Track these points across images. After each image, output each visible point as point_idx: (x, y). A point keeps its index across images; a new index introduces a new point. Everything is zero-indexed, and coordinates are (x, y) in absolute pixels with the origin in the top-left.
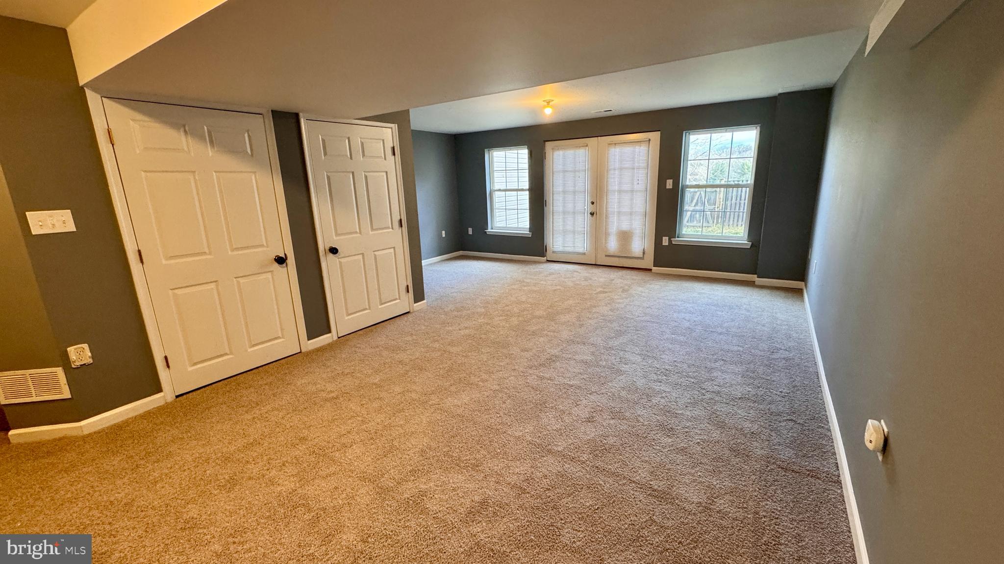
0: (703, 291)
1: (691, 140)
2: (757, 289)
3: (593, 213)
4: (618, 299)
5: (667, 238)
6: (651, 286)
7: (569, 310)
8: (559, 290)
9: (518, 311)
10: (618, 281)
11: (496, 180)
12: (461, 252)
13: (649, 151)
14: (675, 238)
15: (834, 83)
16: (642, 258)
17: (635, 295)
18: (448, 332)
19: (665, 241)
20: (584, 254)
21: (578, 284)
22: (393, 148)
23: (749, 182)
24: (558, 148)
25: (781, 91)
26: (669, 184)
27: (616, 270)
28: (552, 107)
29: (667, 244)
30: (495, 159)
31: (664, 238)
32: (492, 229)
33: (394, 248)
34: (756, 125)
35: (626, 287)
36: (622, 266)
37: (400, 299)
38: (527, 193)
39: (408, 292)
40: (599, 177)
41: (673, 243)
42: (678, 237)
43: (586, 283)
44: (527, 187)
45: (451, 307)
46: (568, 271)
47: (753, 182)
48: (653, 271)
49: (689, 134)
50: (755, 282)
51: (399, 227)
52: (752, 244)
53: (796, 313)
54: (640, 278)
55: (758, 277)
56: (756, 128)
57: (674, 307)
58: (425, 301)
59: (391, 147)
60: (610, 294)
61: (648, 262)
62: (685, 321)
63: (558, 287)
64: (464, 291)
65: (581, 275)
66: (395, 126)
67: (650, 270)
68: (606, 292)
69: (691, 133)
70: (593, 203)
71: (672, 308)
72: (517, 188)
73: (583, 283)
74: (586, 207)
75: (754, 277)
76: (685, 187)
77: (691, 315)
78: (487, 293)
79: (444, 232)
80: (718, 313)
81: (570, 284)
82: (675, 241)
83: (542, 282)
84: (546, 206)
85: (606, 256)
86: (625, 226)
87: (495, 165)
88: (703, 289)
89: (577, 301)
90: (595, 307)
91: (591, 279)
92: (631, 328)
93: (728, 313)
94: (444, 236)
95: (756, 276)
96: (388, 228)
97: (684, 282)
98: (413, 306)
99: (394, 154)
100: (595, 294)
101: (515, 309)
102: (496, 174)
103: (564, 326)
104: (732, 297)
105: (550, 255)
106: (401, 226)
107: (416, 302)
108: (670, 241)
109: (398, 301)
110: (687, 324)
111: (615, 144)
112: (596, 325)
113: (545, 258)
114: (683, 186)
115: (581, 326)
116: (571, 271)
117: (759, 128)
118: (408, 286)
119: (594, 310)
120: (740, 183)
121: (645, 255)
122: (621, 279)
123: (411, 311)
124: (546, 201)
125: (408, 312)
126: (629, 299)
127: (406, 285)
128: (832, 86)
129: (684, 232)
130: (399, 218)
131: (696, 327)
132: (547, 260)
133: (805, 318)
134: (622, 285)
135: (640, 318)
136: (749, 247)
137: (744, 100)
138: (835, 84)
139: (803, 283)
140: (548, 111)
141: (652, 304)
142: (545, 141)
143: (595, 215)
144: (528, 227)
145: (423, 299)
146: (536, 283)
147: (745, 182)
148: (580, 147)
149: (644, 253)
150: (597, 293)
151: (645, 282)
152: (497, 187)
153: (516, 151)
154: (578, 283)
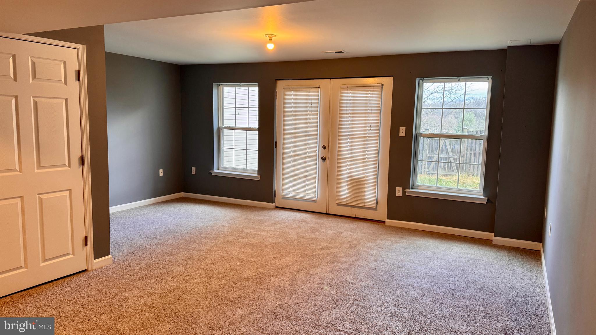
0: (438, 250)
1: (425, 88)
2: (495, 250)
3: (325, 158)
4: (342, 257)
5: (401, 188)
6: (382, 242)
7: (282, 270)
8: (279, 244)
9: (223, 271)
10: (347, 234)
11: (225, 117)
12: (182, 193)
13: (382, 96)
14: (409, 189)
15: (560, 39)
16: (375, 209)
17: (362, 252)
18: (125, 299)
19: (399, 191)
20: (315, 201)
21: (303, 237)
22: (78, 72)
23: (483, 134)
24: (291, 88)
25: (510, 44)
26: (402, 132)
27: (348, 221)
28: (274, 43)
29: (401, 195)
30: (225, 95)
31: (397, 188)
32: (218, 169)
33: (70, 190)
34: (488, 77)
35: (355, 242)
36: (354, 216)
37: (73, 254)
38: (257, 132)
39: (86, 244)
40: (331, 120)
41: (407, 194)
42: (412, 188)
43: (312, 236)
44: (257, 126)
45: (143, 264)
46: (296, 220)
47: (487, 134)
48: (386, 224)
49: (422, 81)
50: (492, 240)
51: (79, 165)
52: (488, 199)
53: (532, 280)
54: (371, 232)
55: (495, 236)
56: (488, 79)
57: (403, 270)
58: (110, 256)
59: (76, 71)
60: (335, 250)
61: (382, 213)
62: (413, 289)
63: (280, 240)
64: (167, 243)
65: (308, 225)
66: (82, 48)
67: (384, 222)
68: (331, 248)
69: (424, 81)
70: (324, 147)
71: (400, 271)
72: (247, 126)
73: (309, 235)
74: (317, 152)
75: (490, 235)
76: (418, 136)
77: (420, 281)
78: (195, 245)
79: (161, 171)
80: (451, 279)
81: (294, 236)
82: (410, 191)
83: (263, 233)
84: (276, 147)
85: (338, 205)
86: (357, 173)
87: (225, 100)
88: (437, 248)
89: (296, 259)
90: (314, 266)
91: (318, 231)
92: (350, 297)
93: (461, 279)
94: (161, 174)
95: (493, 234)
96: (64, 165)
97: (418, 238)
98: (92, 263)
99: (79, 79)
100: (318, 249)
101: (221, 268)
102: (225, 111)
103: (273, 292)
104: (467, 259)
105: (279, 202)
106: (83, 164)
107: (97, 256)
108: (404, 192)
109: (71, 256)
110: (414, 293)
111: (348, 87)
112: (310, 291)
113: (274, 204)
114: (416, 135)
115: (293, 292)
116: (299, 221)
117: (490, 80)
118: (86, 238)
119: (313, 271)
120: (475, 134)
121: (378, 206)
122: (351, 232)
123: (89, 269)
124: (276, 142)
125: (85, 271)
126: (354, 257)
127: (83, 236)
128: (558, 43)
129: (418, 184)
130: (81, 155)
131: (424, 297)
132: (276, 207)
133: (543, 286)
134: (350, 240)
135: (363, 284)
136: (485, 203)
137: (476, 51)
138: (561, 41)
139: (541, 244)
140: (270, 47)
141: (379, 265)
142: (276, 80)
143: (327, 160)
144: (257, 169)
145: (109, 254)
146: (255, 234)
147: (479, 134)
148: (312, 88)
149: (377, 203)
150: (322, 249)
151: (376, 237)
152: (226, 124)
153: (247, 88)
154: (303, 235)
